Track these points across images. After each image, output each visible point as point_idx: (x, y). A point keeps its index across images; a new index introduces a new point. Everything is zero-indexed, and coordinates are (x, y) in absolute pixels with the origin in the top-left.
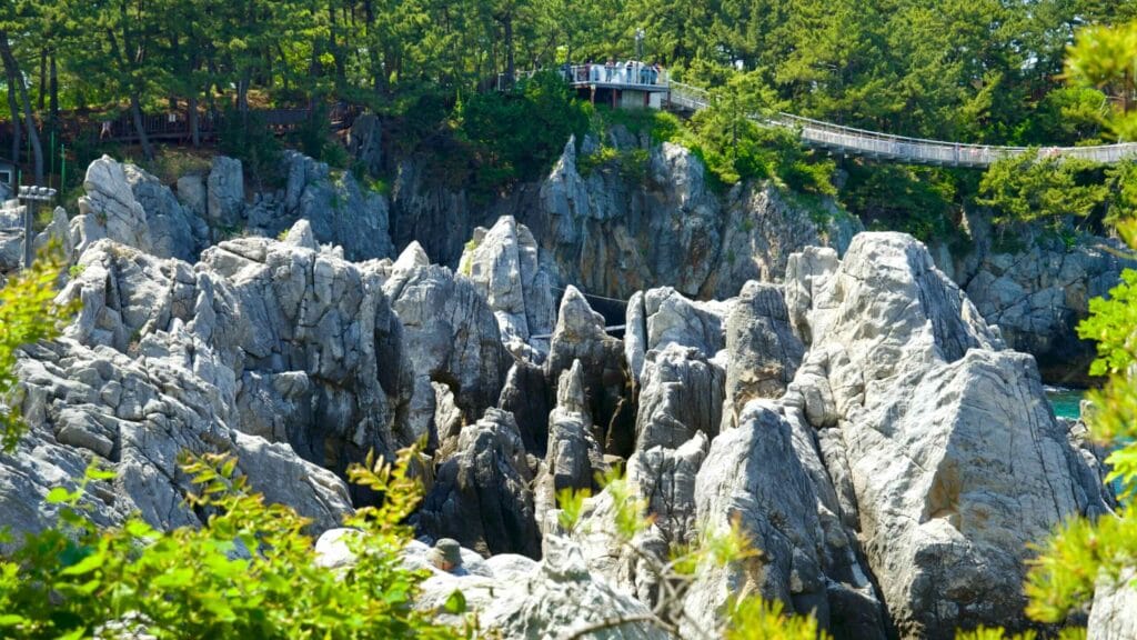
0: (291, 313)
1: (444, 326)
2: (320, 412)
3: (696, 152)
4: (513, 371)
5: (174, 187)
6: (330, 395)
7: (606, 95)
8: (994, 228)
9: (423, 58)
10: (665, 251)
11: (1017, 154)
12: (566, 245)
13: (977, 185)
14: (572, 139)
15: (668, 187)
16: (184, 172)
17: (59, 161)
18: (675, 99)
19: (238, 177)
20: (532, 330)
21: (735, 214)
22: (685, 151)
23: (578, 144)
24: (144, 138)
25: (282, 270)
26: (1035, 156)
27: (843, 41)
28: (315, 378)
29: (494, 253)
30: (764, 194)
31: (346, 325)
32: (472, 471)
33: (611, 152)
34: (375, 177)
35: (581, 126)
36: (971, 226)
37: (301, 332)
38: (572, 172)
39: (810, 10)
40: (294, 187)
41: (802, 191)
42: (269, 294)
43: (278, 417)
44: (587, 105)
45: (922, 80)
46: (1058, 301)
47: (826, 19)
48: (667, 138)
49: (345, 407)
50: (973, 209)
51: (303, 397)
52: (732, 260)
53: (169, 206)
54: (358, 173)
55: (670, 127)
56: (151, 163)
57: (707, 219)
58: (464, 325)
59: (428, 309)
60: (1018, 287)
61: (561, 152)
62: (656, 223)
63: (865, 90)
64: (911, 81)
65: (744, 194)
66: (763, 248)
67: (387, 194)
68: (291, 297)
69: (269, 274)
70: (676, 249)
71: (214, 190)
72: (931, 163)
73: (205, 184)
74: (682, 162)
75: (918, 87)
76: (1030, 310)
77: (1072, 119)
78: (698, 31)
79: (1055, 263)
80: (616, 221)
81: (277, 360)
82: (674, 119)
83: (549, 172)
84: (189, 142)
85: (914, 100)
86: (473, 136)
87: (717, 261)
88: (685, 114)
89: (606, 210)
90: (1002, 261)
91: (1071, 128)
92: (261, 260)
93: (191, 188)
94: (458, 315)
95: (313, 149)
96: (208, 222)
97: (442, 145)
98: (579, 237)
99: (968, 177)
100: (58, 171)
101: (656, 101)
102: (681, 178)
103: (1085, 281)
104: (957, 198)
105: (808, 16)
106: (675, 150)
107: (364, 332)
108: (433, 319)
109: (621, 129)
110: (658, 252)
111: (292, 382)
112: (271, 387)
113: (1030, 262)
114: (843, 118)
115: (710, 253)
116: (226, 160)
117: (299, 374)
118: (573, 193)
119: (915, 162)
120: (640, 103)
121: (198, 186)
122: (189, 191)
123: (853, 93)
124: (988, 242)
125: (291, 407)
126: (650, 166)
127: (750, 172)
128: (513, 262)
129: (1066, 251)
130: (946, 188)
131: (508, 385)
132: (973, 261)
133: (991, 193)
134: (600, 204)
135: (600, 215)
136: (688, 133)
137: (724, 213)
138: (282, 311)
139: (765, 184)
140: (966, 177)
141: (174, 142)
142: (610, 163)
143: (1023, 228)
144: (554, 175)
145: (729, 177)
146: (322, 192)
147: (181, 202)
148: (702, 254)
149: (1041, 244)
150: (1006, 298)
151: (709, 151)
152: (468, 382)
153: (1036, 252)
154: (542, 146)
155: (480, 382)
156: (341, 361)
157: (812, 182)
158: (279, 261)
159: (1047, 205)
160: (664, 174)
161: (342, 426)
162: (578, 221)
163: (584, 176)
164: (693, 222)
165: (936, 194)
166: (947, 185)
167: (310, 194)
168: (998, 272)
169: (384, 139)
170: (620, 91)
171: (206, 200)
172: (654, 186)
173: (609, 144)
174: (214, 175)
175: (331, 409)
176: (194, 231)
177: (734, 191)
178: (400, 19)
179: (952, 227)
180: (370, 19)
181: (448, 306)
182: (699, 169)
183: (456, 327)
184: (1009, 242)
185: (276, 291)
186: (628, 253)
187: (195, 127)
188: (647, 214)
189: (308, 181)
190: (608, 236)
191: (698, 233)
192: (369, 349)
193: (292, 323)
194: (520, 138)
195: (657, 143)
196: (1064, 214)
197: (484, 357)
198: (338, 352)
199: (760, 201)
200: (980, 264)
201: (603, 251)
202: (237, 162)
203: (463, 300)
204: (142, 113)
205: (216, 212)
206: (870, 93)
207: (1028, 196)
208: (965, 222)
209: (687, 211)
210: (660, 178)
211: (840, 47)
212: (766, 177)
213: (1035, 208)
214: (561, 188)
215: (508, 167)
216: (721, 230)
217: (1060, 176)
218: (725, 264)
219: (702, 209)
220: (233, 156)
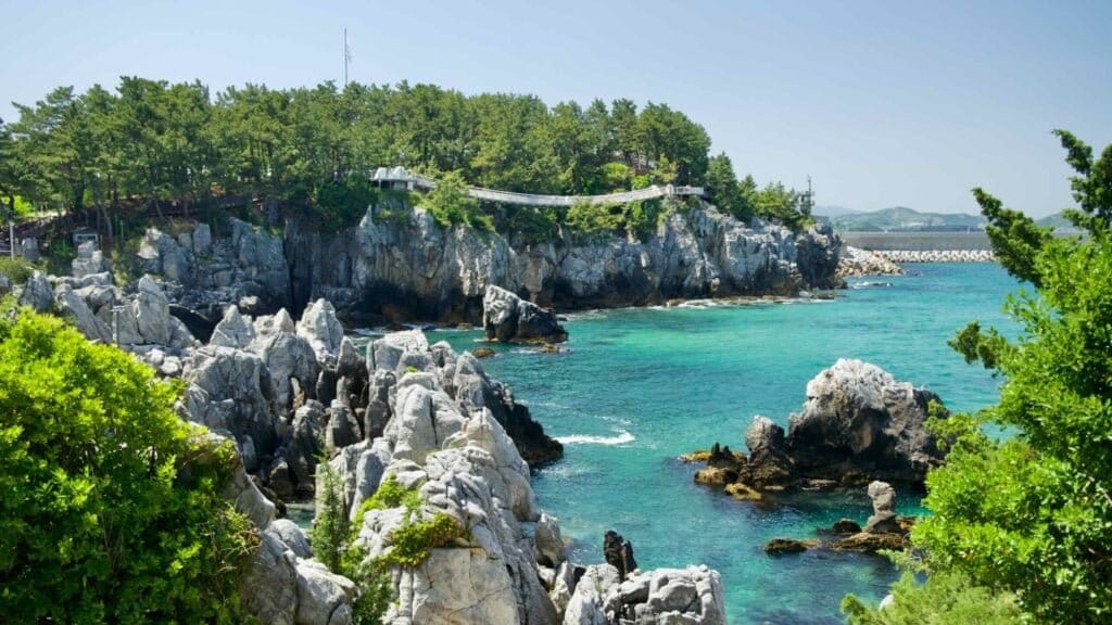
0: (226, 376)
1: (293, 357)
2: (240, 413)
3: (430, 211)
4: (321, 374)
5: (176, 239)
6: (242, 405)
7: (386, 184)
8: (574, 236)
9: (296, 173)
10: (416, 258)
11: (584, 199)
12: (368, 258)
13: (565, 216)
14: (370, 207)
15: (417, 228)
16: (182, 230)
17: (119, 226)
18: (420, 183)
19: (208, 233)
20: (333, 346)
21: (449, 240)
22: (424, 211)
23: (373, 209)
24: (160, 213)
25: (222, 360)
26: (591, 200)
27: (503, 148)
28: (237, 401)
29: (316, 316)
30: (462, 230)
31: (248, 379)
32: (299, 433)
33: (389, 213)
34: (276, 227)
35: (374, 200)
36: (563, 234)
37: (230, 383)
38: (371, 223)
39: (487, 132)
40: (236, 236)
41: (478, 228)
42: (217, 370)
43: (223, 418)
44: (377, 190)
45: (540, 166)
46: (602, 269)
47: (494, 137)
48: (416, 205)
49: (249, 409)
50: (563, 227)
51: (233, 408)
52: (448, 261)
53: (174, 249)
54: (267, 228)
55: (417, 199)
56: (165, 227)
57: (435, 242)
58: (301, 356)
59: (286, 350)
60: (585, 263)
61: (364, 213)
62: (412, 245)
63: (513, 172)
64: (535, 165)
65: (453, 230)
66: (461, 256)
67: (281, 235)
68: (226, 370)
69: (217, 362)
70: (422, 257)
71: (197, 239)
72: (544, 206)
73: (192, 236)
74: (423, 216)
75: (538, 168)
76: (590, 273)
77: (612, 179)
78: (434, 143)
79: (600, 251)
80: (392, 245)
81: (222, 396)
82: (418, 194)
83: (359, 222)
84: (182, 215)
85: (537, 174)
86: (323, 205)
87: (441, 262)
88: (425, 190)
89: (387, 240)
90: (578, 250)
91: (611, 183)
92: (214, 356)
93: (185, 238)
94: (298, 352)
95: (244, 217)
96: (195, 254)
97: (308, 211)
98: (375, 253)
99: (561, 212)
100: (119, 233)
101: (410, 186)
102: (423, 224)
103: (614, 259)
104: (558, 221)
105: (486, 135)
106: (420, 210)
107: (255, 381)
108: (288, 355)
109: (394, 201)
110: (413, 259)
111: (227, 404)
112: (219, 406)
113: (590, 252)
114: (502, 186)
115: (438, 258)
116: (202, 225)
117: (230, 400)
118: (371, 232)
119: (537, 206)
120: (403, 187)
121: (188, 238)
122: (183, 240)
123: (507, 174)
124: (571, 242)
125: (228, 413)
126: (408, 218)
127: (455, 219)
128: (324, 320)
129: (606, 245)
130: (552, 217)
131: (320, 381)
132: (564, 251)
133: (571, 220)
134: (384, 237)
135: (385, 243)
136: (425, 201)
137: (444, 239)
138: (222, 375)
139: (462, 225)
140: (561, 211)
141: (175, 216)
142: (389, 218)
143: (587, 235)
144: (361, 225)
145: (445, 222)
146: (249, 238)
147: (181, 246)
148: (434, 259)
149: (595, 243)
150: (579, 268)
151: (436, 210)
152: (304, 378)
153: (593, 246)
154: (356, 210)
155: (308, 378)
156: (246, 393)
157: (484, 224)
158: (220, 357)
159: (597, 224)
160: (414, 221)
161: (248, 417)
162: (374, 246)
163: (377, 224)
164: (429, 244)
165: (547, 219)
166: (552, 215)
167: (243, 240)
168: (575, 256)
169: (280, 208)
170: (393, 182)
171: (193, 244)
172: (410, 227)
173: (388, 208)
174: (196, 233)
175: (243, 411)
176: (188, 259)
177: (449, 228)
178: (284, 154)
179: (555, 235)
180: (270, 154)
181: (294, 349)
182: (432, 219)
183: (298, 357)
184: (581, 242)
185: (220, 369)
186: (399, 260)
187: (186, 205)
188: (407, 240)
189: (242, 233)
190: (389, 252)
191: (432, 249)
192: (257, 387)
193: (227, 380)
194: (344, 207)
195: (412, 206)
196: (605, 229)
197: (310, 368)
198: (245, 390)
199: (460, 233)
200: (568, 251)
201: (387, 259)
202: (208, 226)
203: (300, 346)
204: (160, 201)
205: (198, 250)
206: (515, 173)
207: (588, 220)
208: (560, 232)
209: (427, 239)
210: (413, 223)
211: (501, 151)
212: (463, 221)
213: (591, 226)
214: (365, 231)
215: (340, 220)
216: (443, 247)
217: (602, 209)
218: (445, 263)
219: (433, 238)
220: (205, 222)
